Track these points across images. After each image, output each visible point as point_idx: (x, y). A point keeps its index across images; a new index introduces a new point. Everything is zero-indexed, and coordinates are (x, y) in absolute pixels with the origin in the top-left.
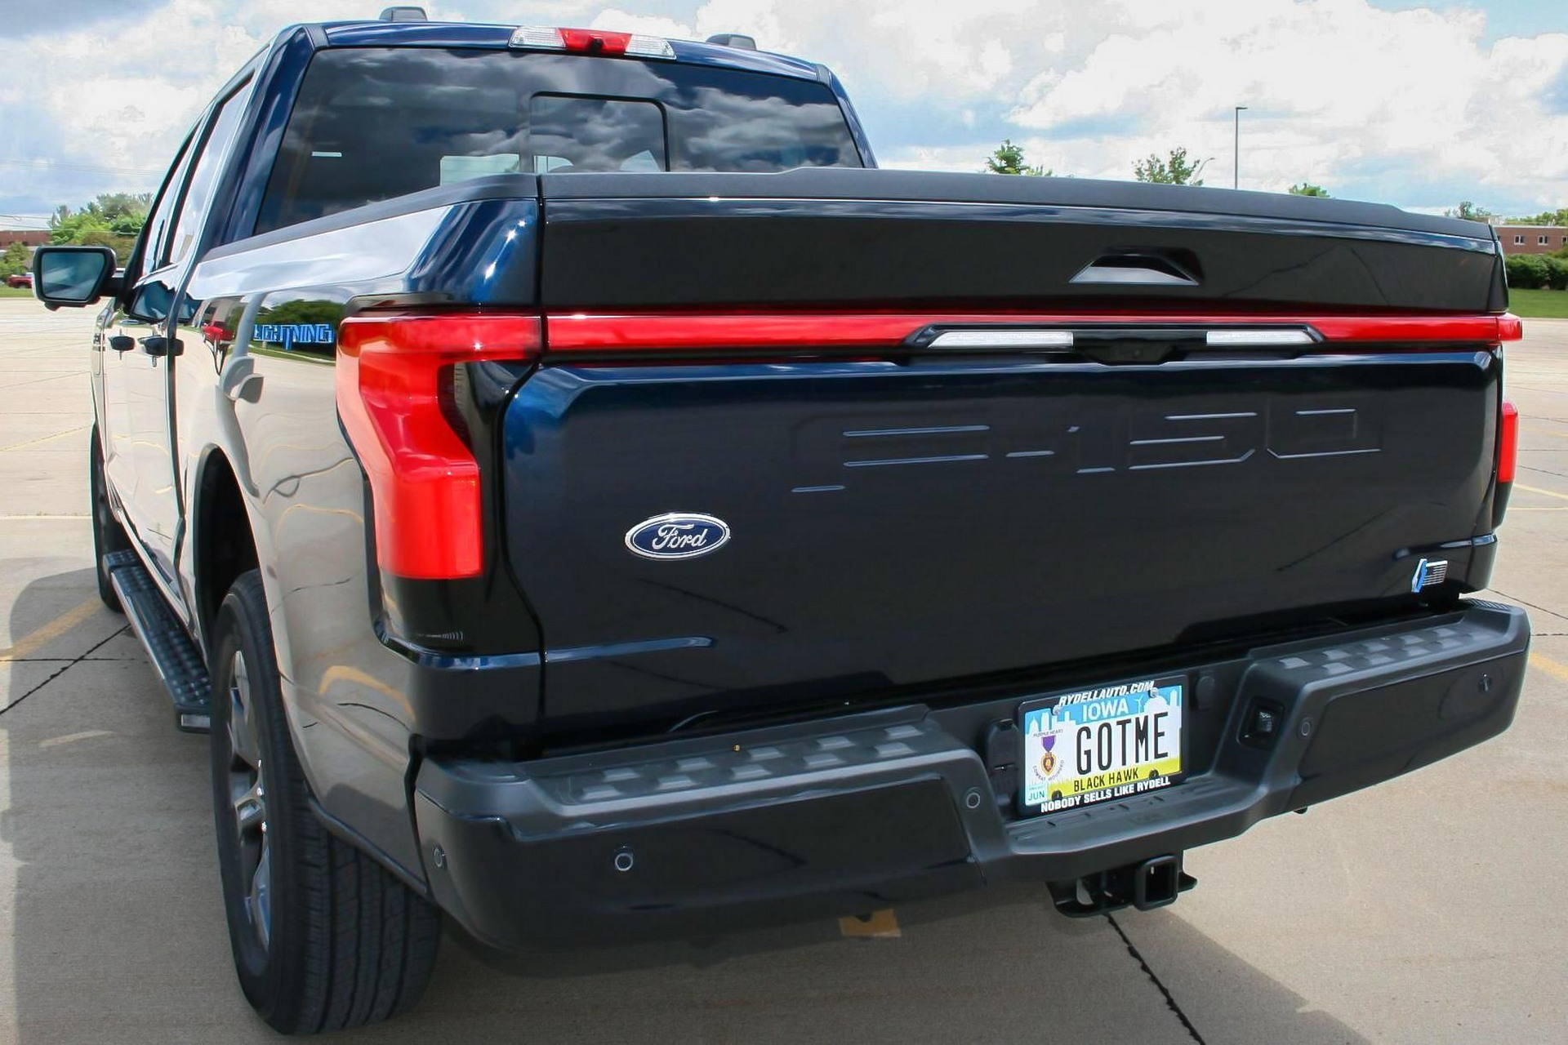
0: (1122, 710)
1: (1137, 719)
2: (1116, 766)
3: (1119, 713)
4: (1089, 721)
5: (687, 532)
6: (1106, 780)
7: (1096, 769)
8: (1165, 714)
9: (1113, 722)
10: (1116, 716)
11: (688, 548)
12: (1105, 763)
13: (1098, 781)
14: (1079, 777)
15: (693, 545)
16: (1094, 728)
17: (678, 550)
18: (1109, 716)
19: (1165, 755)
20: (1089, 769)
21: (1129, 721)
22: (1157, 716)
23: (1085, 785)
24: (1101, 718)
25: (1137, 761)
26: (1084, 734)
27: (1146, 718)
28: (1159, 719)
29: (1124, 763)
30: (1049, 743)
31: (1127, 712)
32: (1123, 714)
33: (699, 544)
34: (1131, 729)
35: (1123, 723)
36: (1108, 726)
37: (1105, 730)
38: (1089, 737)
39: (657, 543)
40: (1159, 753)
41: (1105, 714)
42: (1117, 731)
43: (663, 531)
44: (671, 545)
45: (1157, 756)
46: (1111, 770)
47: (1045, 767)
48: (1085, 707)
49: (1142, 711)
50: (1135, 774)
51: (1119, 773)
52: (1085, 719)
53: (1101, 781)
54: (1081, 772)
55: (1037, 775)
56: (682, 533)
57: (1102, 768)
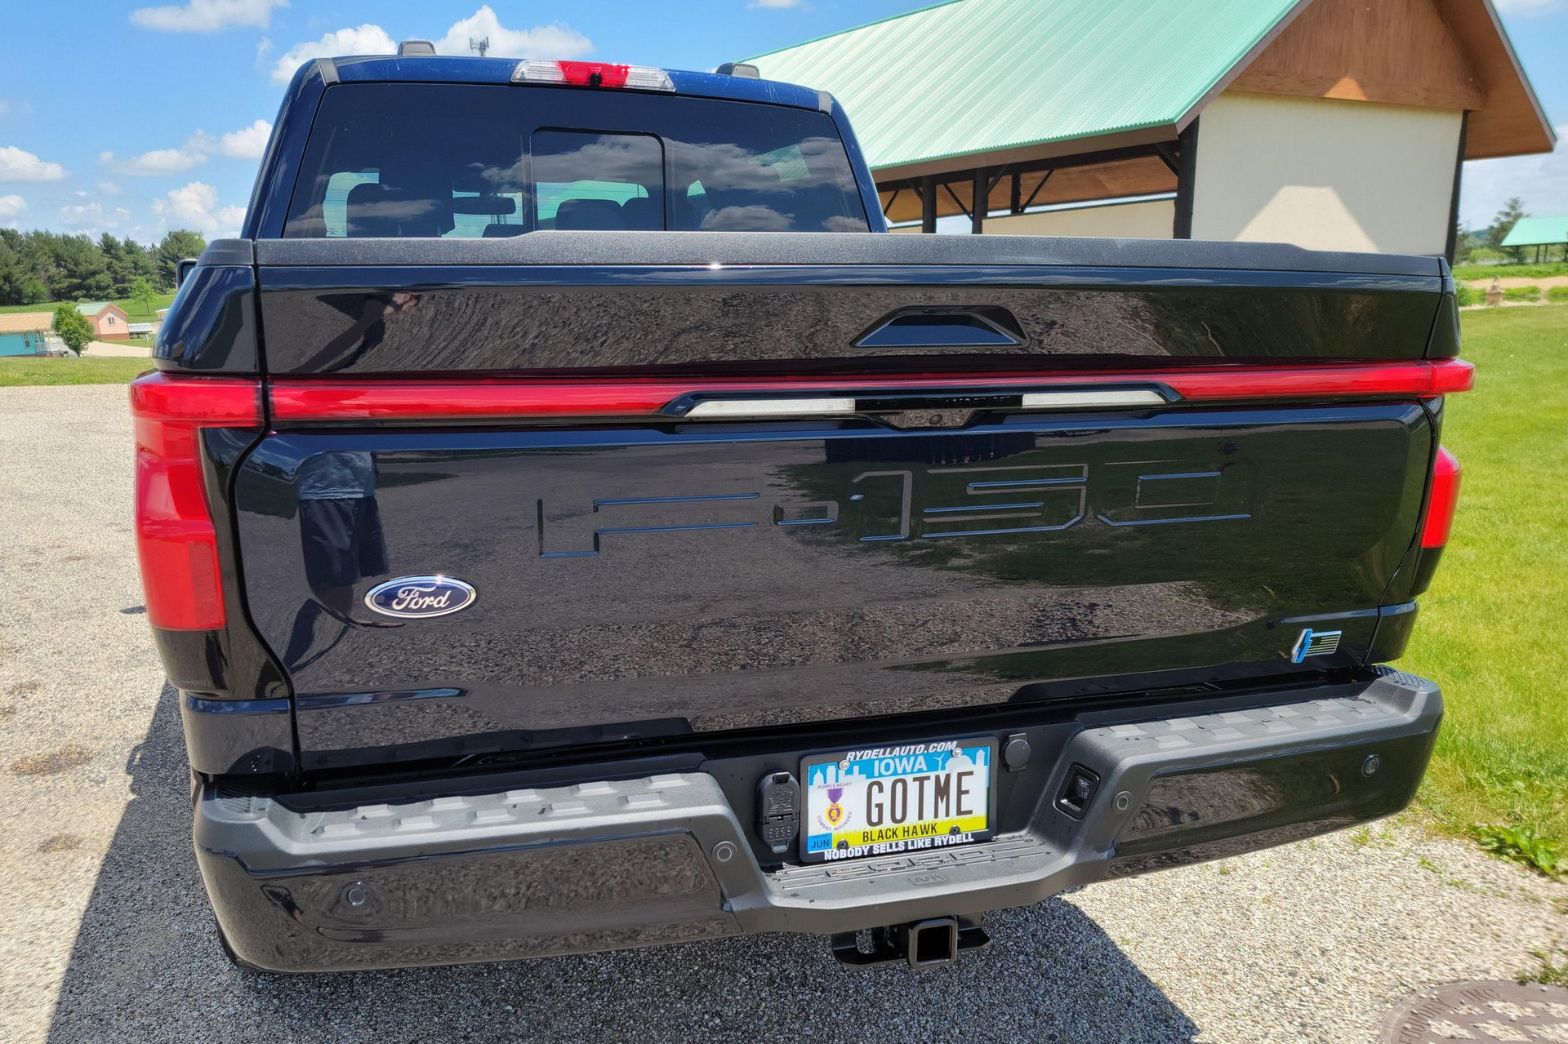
0: (921, 767)
1: (938, 778)
2: (912, 819)
3: (915, 770)
4: (881, 775)
5: (429, 594)
6: (900, 833)
7: (887, 823)
8: (971, 773)
9: (909, 779)
10: (912, 772)
11: (430, 608)
12: (899, 816)
13: (890, 833)
14: (869, 828)
15: (436, 606)
16: (887, 783)
17: (420, 610)
18: (904, 772)
19: (970, 812)
20: (880, 821)
21: (928, 778)
22: (960, 775)
23: (875, 836)
24: (895, 773)
25: (936, 816)
26: (875, 788)
27: (948, 777)
28: (963, 778)
29: (921, 817)
30: (835, 795)
31: (925, 769)
32: (920, 771)
33: (442, 605)
34: (930, 787)
35: (921, 780)
36: (904, 782)
37: (899, 786)
38: (881, 790)
39: (398, 604)
40: (962, 810)
41: (900, 771)
42: (913, 788)
43: (403, 592)
44: (412, 606)
45: (959, 812)
46: (905, 824)
47: (831, 817)
48: (877, 763)
49: (943, 768)
50: (933, 828)
51: (915, 827)
52: (876, 774)
53: (894, 833)
54: (870, 823)
55: (822, 824)
56: (422, 595)
57: (894, 820)
